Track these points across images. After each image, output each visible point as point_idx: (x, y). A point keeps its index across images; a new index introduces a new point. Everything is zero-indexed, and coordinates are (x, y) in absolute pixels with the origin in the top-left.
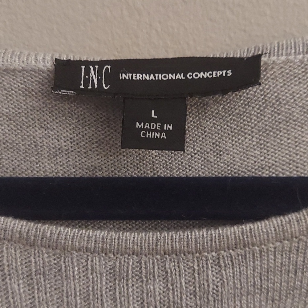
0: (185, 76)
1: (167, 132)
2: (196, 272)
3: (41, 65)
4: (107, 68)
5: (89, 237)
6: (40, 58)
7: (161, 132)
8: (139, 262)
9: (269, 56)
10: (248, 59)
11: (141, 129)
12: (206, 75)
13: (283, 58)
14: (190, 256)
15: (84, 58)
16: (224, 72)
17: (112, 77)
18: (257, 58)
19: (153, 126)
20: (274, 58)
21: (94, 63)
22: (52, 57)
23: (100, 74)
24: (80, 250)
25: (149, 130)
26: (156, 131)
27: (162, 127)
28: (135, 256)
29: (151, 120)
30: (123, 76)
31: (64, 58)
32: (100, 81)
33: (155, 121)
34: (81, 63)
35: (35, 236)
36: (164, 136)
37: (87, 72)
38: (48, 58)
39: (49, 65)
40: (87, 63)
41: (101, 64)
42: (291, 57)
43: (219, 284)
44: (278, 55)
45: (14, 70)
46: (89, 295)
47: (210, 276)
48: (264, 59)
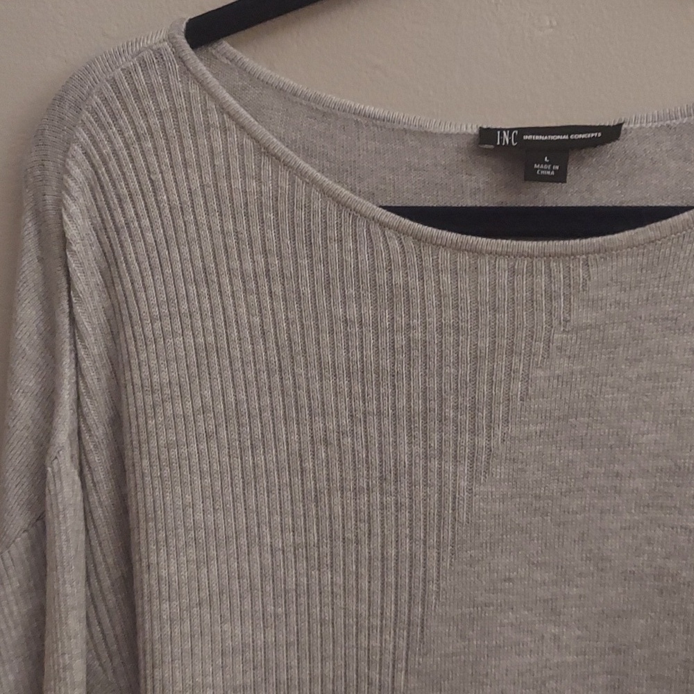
0: (569, 136)
1: (555, 171)
2: (571, 270)
3: (469, 131)
4: (515, 134)
5: (498, 244)
6: (469, 126)
7: (551, 170)
8: (532, 262)
9: (629, 124)
10: (614, 126)
11: (537, 169)
12: (583, 136)
13: (638, 125)
14: (567, 258)
15: (499, 127)
16: (596, 134)
17: (518, 138)
18: (620, 125)
19: (546, 167)
20: (631, 126)
21: (506, 130)
22: (477, 126)
23: (510, 135)
24: (491, 253)
25: (543, 169)
26: (547, 170)
27: (552, 167)
28: (529, 258)
29: (545, 163)
30: (526, 137)
31: (485, 127)
32: (510, 141)
33: (548, 163)
34: (497, 130)
35: (462, 242)
36: (553, 173)
37: (502, 135)
38: (474, 126)
39: (475, 131)
40: (501, 130)
41: (511, 130)
42: (644, 125)
43: (587, 279)
44: (635, 124)
45: (452, 134)
46: (495, 286)
47: (581, 273)
48: (624, 126)
